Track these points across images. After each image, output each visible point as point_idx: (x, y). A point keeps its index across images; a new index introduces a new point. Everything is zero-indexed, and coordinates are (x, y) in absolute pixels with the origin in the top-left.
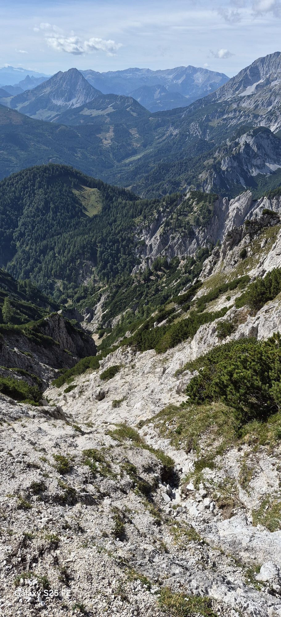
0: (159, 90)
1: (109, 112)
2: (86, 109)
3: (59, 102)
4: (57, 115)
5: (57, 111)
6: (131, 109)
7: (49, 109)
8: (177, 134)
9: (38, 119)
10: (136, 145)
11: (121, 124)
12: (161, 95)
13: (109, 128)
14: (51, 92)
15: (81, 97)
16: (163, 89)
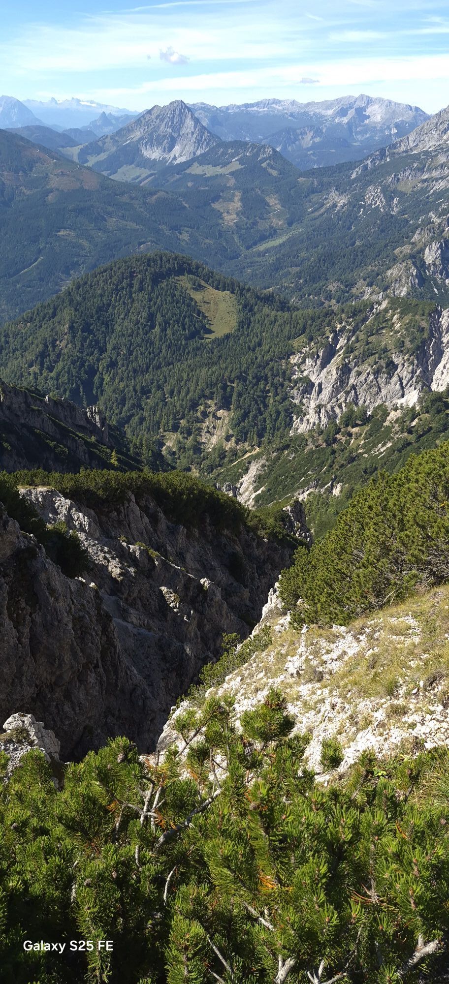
0: (311, 134)
1: (233, 169)
2: (196, 164)
3: (154, 154)
4: (151, 175)
5: (150, 169)
6: (269, 164)
7: (137, 166)
8: (345, 205)
9: (121, 180)
10: (278, 223)
11: (252, 189)
12: (313, 142)
13: (234, 194)
14: (142, 138)
15: (187, 147)
16: (318, 132)
